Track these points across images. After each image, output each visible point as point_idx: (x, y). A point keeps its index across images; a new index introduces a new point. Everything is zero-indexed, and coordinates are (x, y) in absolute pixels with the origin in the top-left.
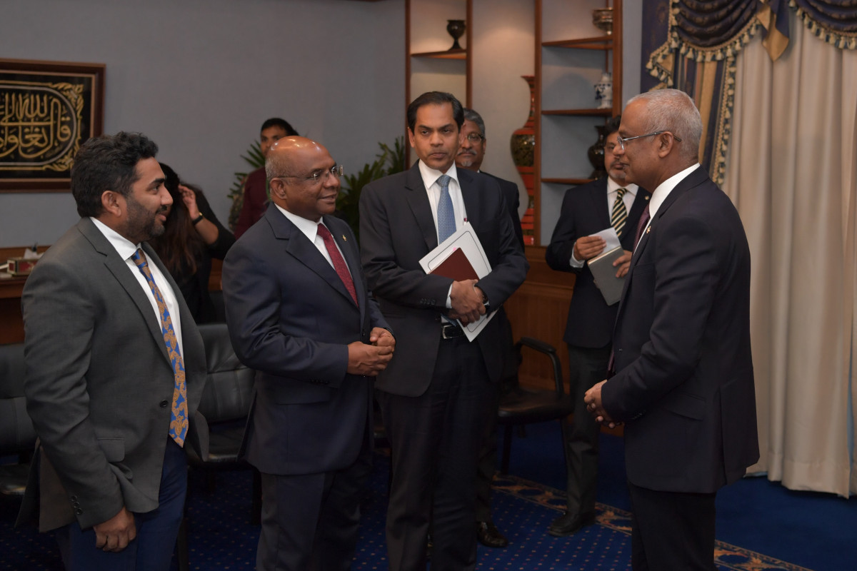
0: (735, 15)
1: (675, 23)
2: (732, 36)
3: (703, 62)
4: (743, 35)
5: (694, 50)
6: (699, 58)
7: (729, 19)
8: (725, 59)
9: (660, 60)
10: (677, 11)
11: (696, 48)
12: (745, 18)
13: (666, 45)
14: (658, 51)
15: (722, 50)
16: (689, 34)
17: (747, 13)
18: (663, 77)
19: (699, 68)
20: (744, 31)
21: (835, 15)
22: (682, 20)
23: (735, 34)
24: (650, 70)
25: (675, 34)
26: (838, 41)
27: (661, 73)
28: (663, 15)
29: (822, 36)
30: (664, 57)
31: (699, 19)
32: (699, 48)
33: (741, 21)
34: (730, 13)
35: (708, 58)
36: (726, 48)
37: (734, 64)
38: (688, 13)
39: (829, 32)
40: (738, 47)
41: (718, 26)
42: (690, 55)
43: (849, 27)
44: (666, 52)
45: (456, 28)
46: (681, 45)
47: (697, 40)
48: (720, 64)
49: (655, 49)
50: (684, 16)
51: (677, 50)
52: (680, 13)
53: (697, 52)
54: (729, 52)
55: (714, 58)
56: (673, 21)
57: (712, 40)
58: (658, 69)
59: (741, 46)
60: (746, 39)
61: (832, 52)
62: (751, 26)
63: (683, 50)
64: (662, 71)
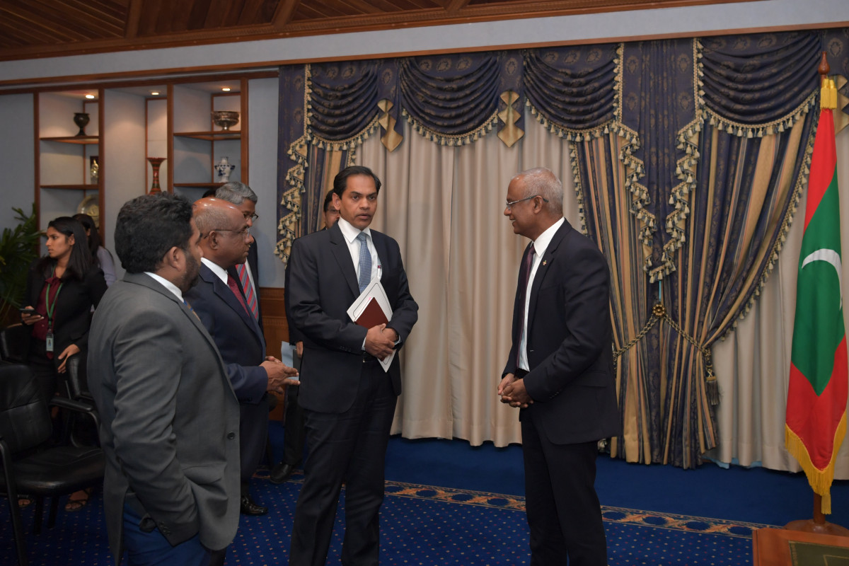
0: (359, 119)
1: (309, 123)
2: (356, 134)
3: (331, 151)
4: (364, 133)
5: (323, 143)
6: (328, 148)
7: (355, 122)
8: (349, 149)
9: (297, 148)
10: (311, 114)
11: (325, 141)
12: (367, 122)
13: (302, 138)
14: (296, 142)
15: (347, 143)
16: (321, 131)
17: (369, 119)
18: (300, 161)
19: (327, 155)
20: (365, 130)
21: (439, 123)
22: (315, 121)
23: (358, 133)
24: (290, 155)
25: (310, 131)
26: (440, 140)
27: (298, 158)
28: (299, 117)
29: (428, 136)
30: (301, 146)
31: (330, 121)
32: (328, 141)
33: (364, 123)
34: (355, 117)
35: (336, 147)
36: (350, 142)
37: (354, 153)
38: (320, 117)
39: (433, 134)
40: (360, 141)
41: (347, 126)
42: (321, 146)
43: (451, 131)
44: (303, 143)
45: (82, 119)
46: (312, 138)
47: (327, 136)
48: (344, 153)
49: (294, 141)
50: (317, 119)
51: (310, 142)
52: (313, 116)
53: (327, 143)
54: (353, 145)
55: (341, 149)
56: (307, 121)
57: (339, 137)
58: (296, 155)
59: (362, 141)
60: (366, 136)
61: (434, 147)
62: (370, 128)
63: (314, 142)
64: (299, 156)
